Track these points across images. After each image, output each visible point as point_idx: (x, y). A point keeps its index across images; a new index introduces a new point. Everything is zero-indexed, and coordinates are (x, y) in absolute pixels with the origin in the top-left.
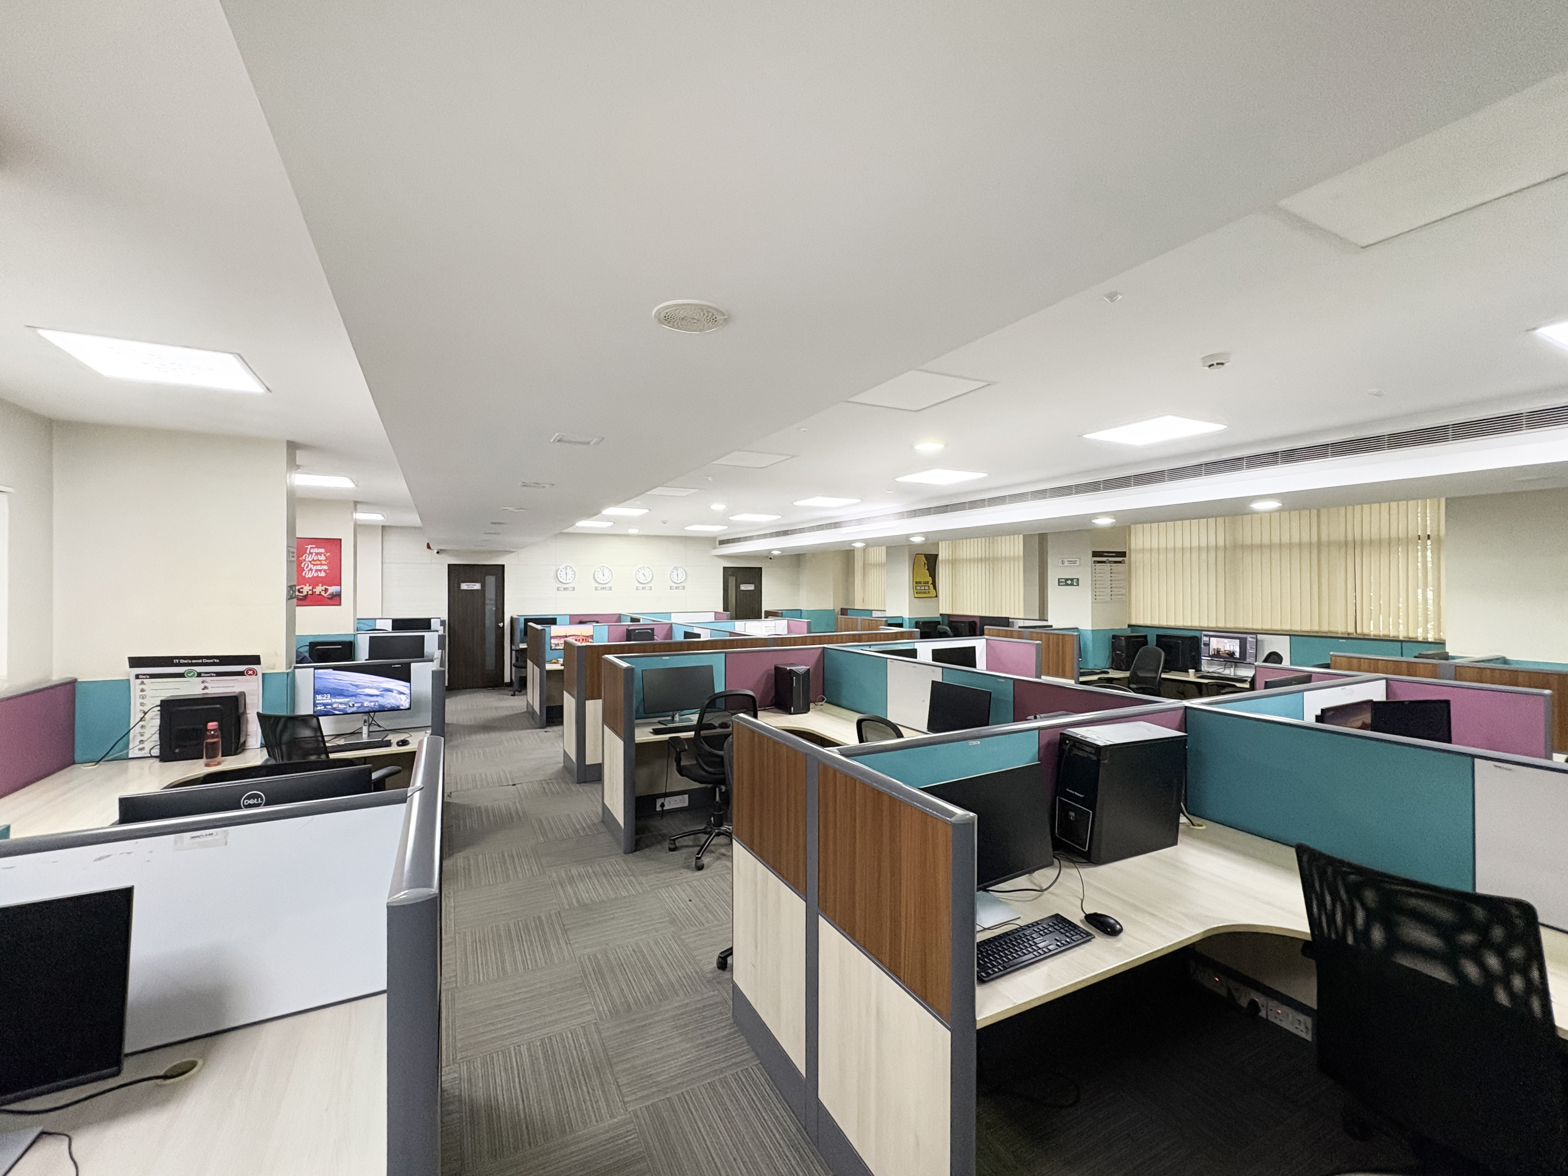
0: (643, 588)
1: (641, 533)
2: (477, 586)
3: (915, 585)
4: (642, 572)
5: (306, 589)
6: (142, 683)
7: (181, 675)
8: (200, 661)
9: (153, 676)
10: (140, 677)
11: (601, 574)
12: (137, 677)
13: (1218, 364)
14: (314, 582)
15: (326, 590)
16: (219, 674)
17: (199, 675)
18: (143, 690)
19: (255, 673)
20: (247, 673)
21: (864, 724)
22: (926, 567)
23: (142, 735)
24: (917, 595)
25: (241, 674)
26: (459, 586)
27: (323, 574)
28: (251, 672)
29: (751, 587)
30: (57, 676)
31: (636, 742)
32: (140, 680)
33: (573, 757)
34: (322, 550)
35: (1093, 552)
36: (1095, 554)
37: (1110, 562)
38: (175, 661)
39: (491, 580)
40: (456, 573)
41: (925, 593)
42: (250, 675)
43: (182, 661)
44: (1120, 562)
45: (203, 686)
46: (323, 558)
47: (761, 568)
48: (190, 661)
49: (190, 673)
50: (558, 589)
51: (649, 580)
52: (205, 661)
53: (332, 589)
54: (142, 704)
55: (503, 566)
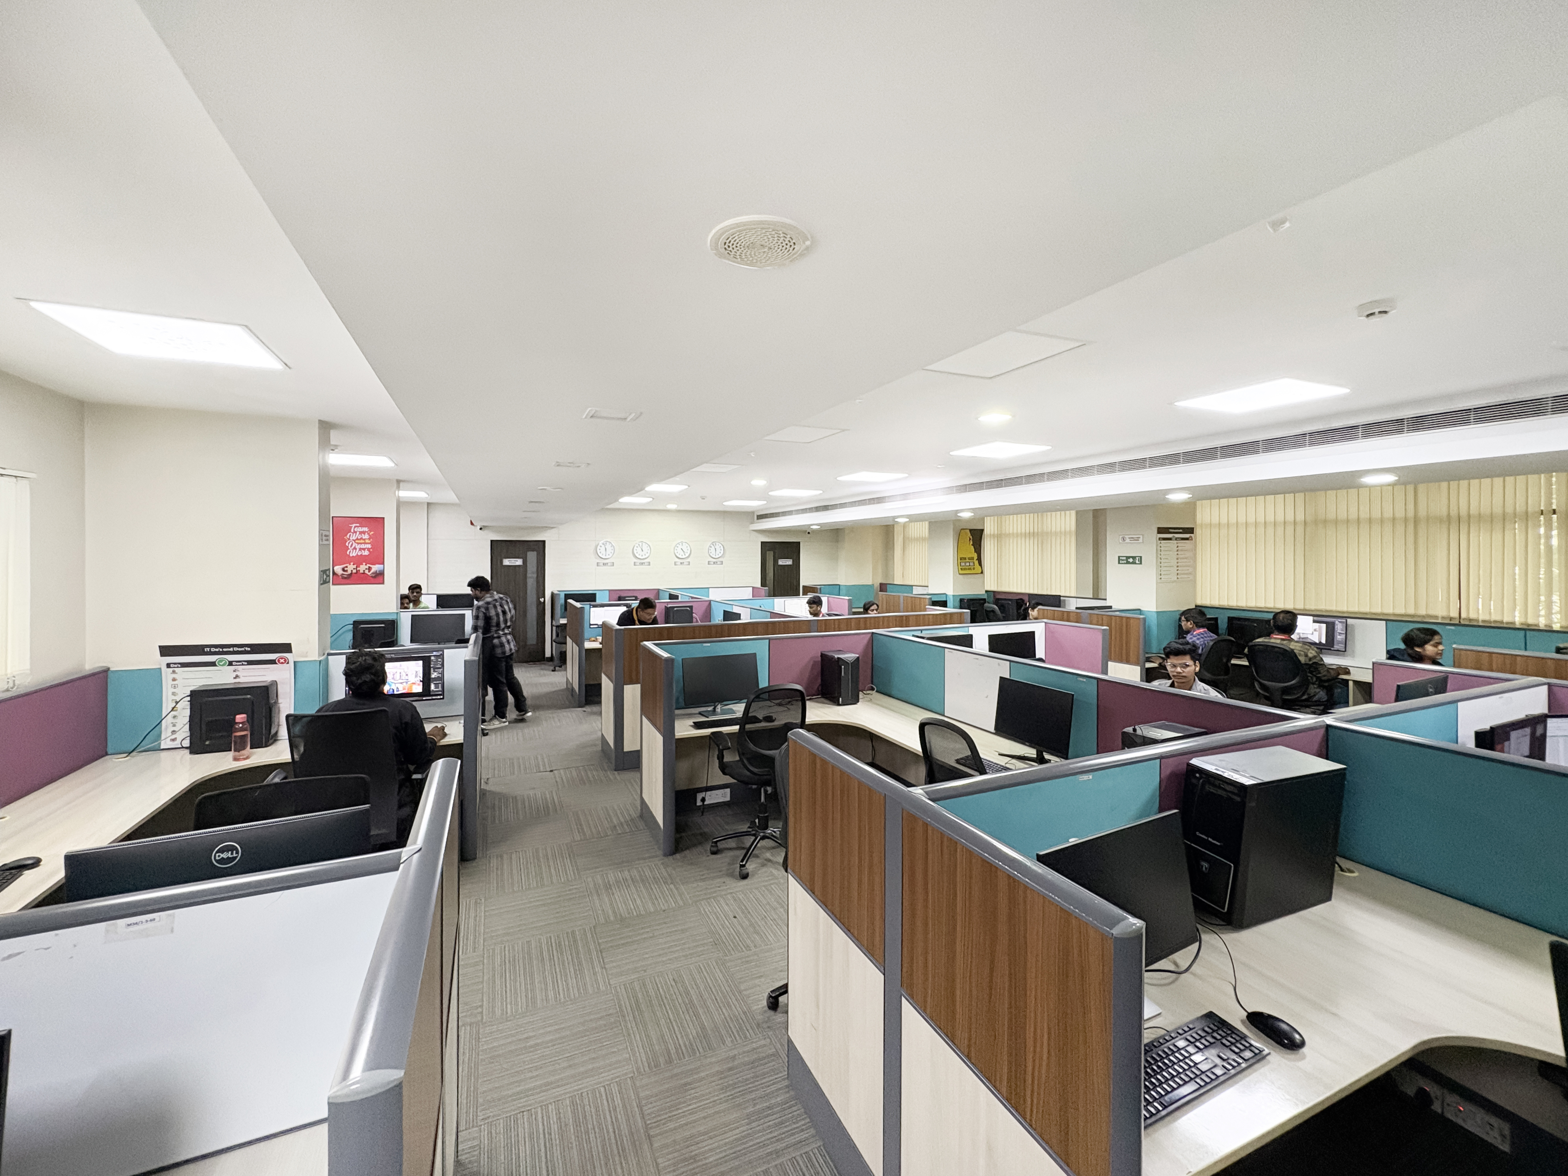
0: (681, 563)
1: (679, 508)
2: (519, 562)
3: (959, 561)
4: (680, 547)
5: (351, 568)
6: (174, 672)
7: (213, 664)
8: (231, 649)
9: (184, 665)
10: (171, 665)
11: (639, 549)
12: (168, 666)
13: (1380, 312)
14: (359, 560)
15: (370, 569)
16: (250, 663)
17: (231, 663)
18: (174, 680)
19: (286, 661)
20: (279, 661)
21: (926, 727)
22: (971, 543)
23: (174, 726)
24: (961, 572)
25: (272, 662)
26: (501, 562)
27: (366, 553)
28: (282, 661)
29: (789, 562)
30: (91, 665)
31: (676, 737)
32: (171, 670)
33: (611, 742)
34: (366, 529)
35: (1159, 528)
36: (1161, 530)
37: (1176, 539)
38: (206, 649)
39: (532, 556)
40: (499, 549)
41: (970, 569)
42: (282, 663)
43: (213, 650)
44: (1187, 539)
45: (234, 675)
46: (366, 536)
47: (798, 544)
48: (221, 650)
49: (221, 661)
50: (598, 564)
51: (687, 555)
52: (236, 649)
53: (376, 568)
54: (174, 694)
55: (544, 542)
